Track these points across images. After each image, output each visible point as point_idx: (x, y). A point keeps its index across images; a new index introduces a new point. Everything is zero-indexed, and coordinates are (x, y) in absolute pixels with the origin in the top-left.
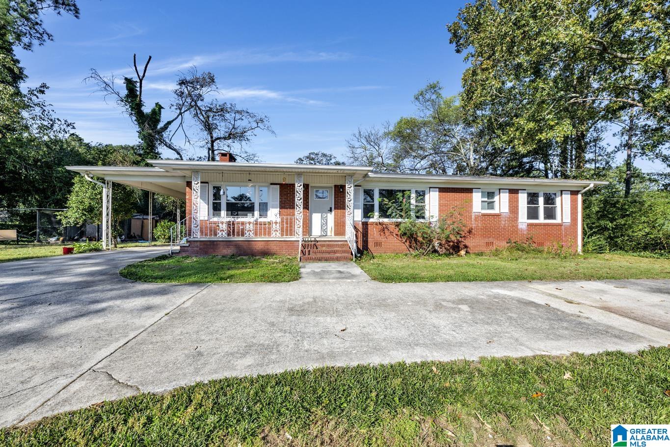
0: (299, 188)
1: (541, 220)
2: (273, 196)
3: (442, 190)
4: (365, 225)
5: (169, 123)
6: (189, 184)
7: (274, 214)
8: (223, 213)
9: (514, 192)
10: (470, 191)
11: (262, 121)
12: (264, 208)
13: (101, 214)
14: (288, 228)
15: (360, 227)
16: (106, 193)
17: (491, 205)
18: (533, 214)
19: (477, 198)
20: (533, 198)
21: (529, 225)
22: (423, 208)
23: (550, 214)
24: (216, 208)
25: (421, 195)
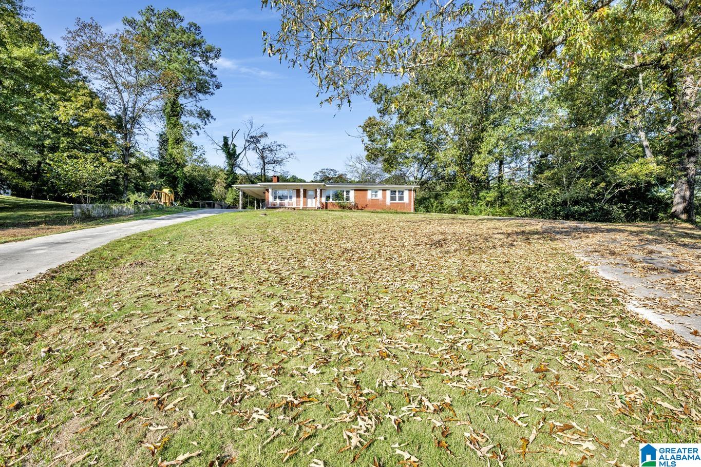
0: (302, 191)
1: (397, 201)
2: (294, 193)
3: (355, 190)
4: (326, 203)
5: (239, 154)
6: (267, 190)
7: (294, 199)
8: (277, 199)
9: (384, 190)
10: (366, 190)
11: (292, 154)
12: (291, 197)
13: (239, 201)
14: (298, 203)
15: (325, 204)
16: (241, 193)
17: (376, 196)
18: (393, 199)
19: (369, 192)
20: (393, 192)
21: (391, 203)
22: (349, 197)
23: (401, 199)
24: (275, 198)
25: (348, 192)
